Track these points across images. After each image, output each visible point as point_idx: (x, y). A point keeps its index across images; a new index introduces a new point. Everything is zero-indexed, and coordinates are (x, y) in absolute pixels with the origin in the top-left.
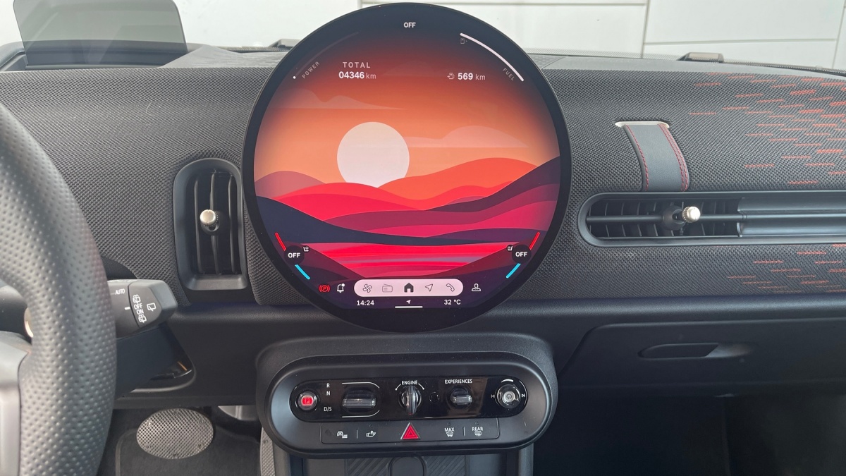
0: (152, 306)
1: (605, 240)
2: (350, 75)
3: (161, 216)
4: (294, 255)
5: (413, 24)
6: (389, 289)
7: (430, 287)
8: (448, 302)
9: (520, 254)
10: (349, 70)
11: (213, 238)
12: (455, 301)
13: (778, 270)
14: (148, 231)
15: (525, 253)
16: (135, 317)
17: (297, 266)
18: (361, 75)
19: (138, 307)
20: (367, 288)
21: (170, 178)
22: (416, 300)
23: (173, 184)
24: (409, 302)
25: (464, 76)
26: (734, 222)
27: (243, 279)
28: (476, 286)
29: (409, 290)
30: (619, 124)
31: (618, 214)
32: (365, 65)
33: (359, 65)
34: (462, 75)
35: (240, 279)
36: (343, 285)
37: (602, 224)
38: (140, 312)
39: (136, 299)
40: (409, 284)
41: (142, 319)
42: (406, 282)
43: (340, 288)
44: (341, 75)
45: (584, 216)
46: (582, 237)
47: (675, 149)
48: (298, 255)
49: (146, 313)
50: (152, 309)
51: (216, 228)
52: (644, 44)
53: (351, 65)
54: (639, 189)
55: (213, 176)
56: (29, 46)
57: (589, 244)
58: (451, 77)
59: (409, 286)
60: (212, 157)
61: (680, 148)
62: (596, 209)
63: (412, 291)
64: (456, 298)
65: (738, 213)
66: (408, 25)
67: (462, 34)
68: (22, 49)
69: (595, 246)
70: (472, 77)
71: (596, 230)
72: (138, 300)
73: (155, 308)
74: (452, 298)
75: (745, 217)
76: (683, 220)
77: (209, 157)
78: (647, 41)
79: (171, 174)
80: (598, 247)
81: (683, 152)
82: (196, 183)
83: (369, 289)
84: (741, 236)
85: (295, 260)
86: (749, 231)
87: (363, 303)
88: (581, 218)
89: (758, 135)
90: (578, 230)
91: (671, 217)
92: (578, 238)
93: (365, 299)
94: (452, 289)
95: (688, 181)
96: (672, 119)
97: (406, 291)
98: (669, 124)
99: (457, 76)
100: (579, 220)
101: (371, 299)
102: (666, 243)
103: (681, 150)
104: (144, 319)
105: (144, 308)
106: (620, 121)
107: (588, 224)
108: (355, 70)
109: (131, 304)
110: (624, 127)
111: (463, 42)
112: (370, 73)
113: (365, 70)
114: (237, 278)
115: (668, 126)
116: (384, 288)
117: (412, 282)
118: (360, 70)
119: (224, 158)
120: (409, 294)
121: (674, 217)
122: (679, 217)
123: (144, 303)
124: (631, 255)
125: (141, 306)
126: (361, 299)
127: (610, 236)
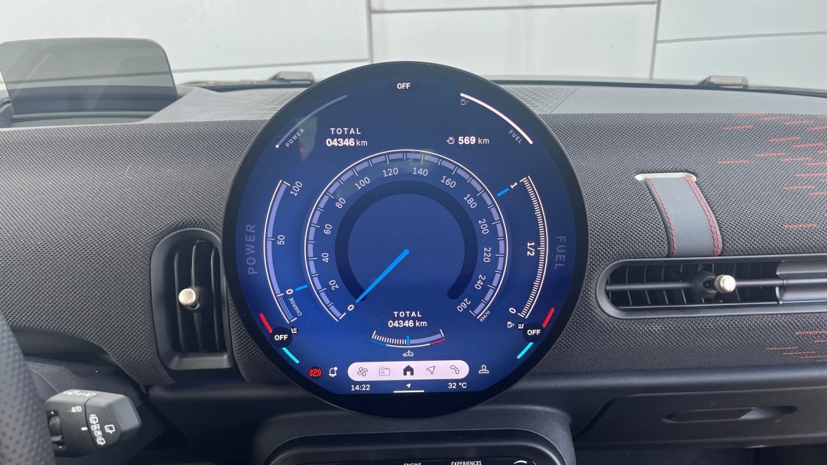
0: (111, 428)
1: (628, 310)
2: (338, 142)
3: (138, 295)
4: (281, 337)
5: (408, 85)
6: (387, 372)
7: (432, 369)
8: (453, 386)
9: (531, 332)
10: (337, 137)
11: (195, 315)
12: (460, 384)
13: (822, 341)
14: (124, 311)
15: (538, 332)
16: (93, 439)
17: (284, 349)
18: (350, 142)
19: (95, 428)
20: (362, 372)
21: (147, 253)
22: (416, 384)
23: (150, 260)
24: (409, 385)
25: (465, 140)
26: (773, 288)
27: (228, 357)
28: (484, 368)
29: (408, 373)
30: (640, 177)
31: (641, 281)
32: (355, 131)
33: (348, 131)
34: (464, 139)
35: (225, 357)
36: (336, 369)
37: (624, 292)
38: (98, 434)
39: (93, 419)
40: (408, 367)
41: (101, 441)
42: (405, 364)
43: (333, 372)
44: (329, 142)
45: (604, 284)
46: (601, 309)
47: (704, 207)
48: (285, 337)
49: (105, 435)
50: (111, 432)
51: (198, 307)
52: (656, 42)
53: (339, 131)
54: (665, 255)
55: (194, 247)
56: (15, 94)
57: (610, 316)
58: (451, 141)
59: (409, 369)
60: (193, 227)
61: (710, 205)
62: (616, 276)
63: (412, 374)
64: (462, 380)
65: (777, 278)
66: (402, 86)
67: (462, 95)
68: (8, 98)
69: (616, 318)
70: (474, 140)
71: (617, 299)
72: (95, 420)
73: (114, 430)
74: (457, 381)
75: (785, 282)
76: (715, 289)
77: (190, 227)
78: (659, 38)
79: (148, 249)
80: (621, 319)
81: (713, 211)
82: (177, 256)
83: (365, 372)
84: (781, 303)
85: (283, 343)
86: (789, 296)
87: (357, 388)
88: (600, 288)
89: (798, 189)
90: (597, 302)
91: (701, 284)
92: (598, 311)
93: (360, 383)
94: (457, 370)
95: (721, 246)
96: (699, 171)
97: (405, 374)
98: (696, 176)
99: (457, 141)
100: (597, 290)
101: (366, 383)
102: (697, 313)
103: (711, 208)
104: (103, 441)
105: (102, 429)
106: (641, 173)
107: (607, 292)
108: (344, 137)
109: (88, 425)
110: (645, 182)
111: (463, 103)
112: (360, 140)
113: (355, 137)
114: (223, 355)
115: (694, 179)
116: (381, 371)
117: (412, 364)
118: (349, 136)
119: (206, 228)
120: (409, 377)
121: (705, 284)
122: (711, 284)
123: (102, 424)
124: (657, 328)
125: (99, 427)
126: (356, 383)
127: (634, 305)
